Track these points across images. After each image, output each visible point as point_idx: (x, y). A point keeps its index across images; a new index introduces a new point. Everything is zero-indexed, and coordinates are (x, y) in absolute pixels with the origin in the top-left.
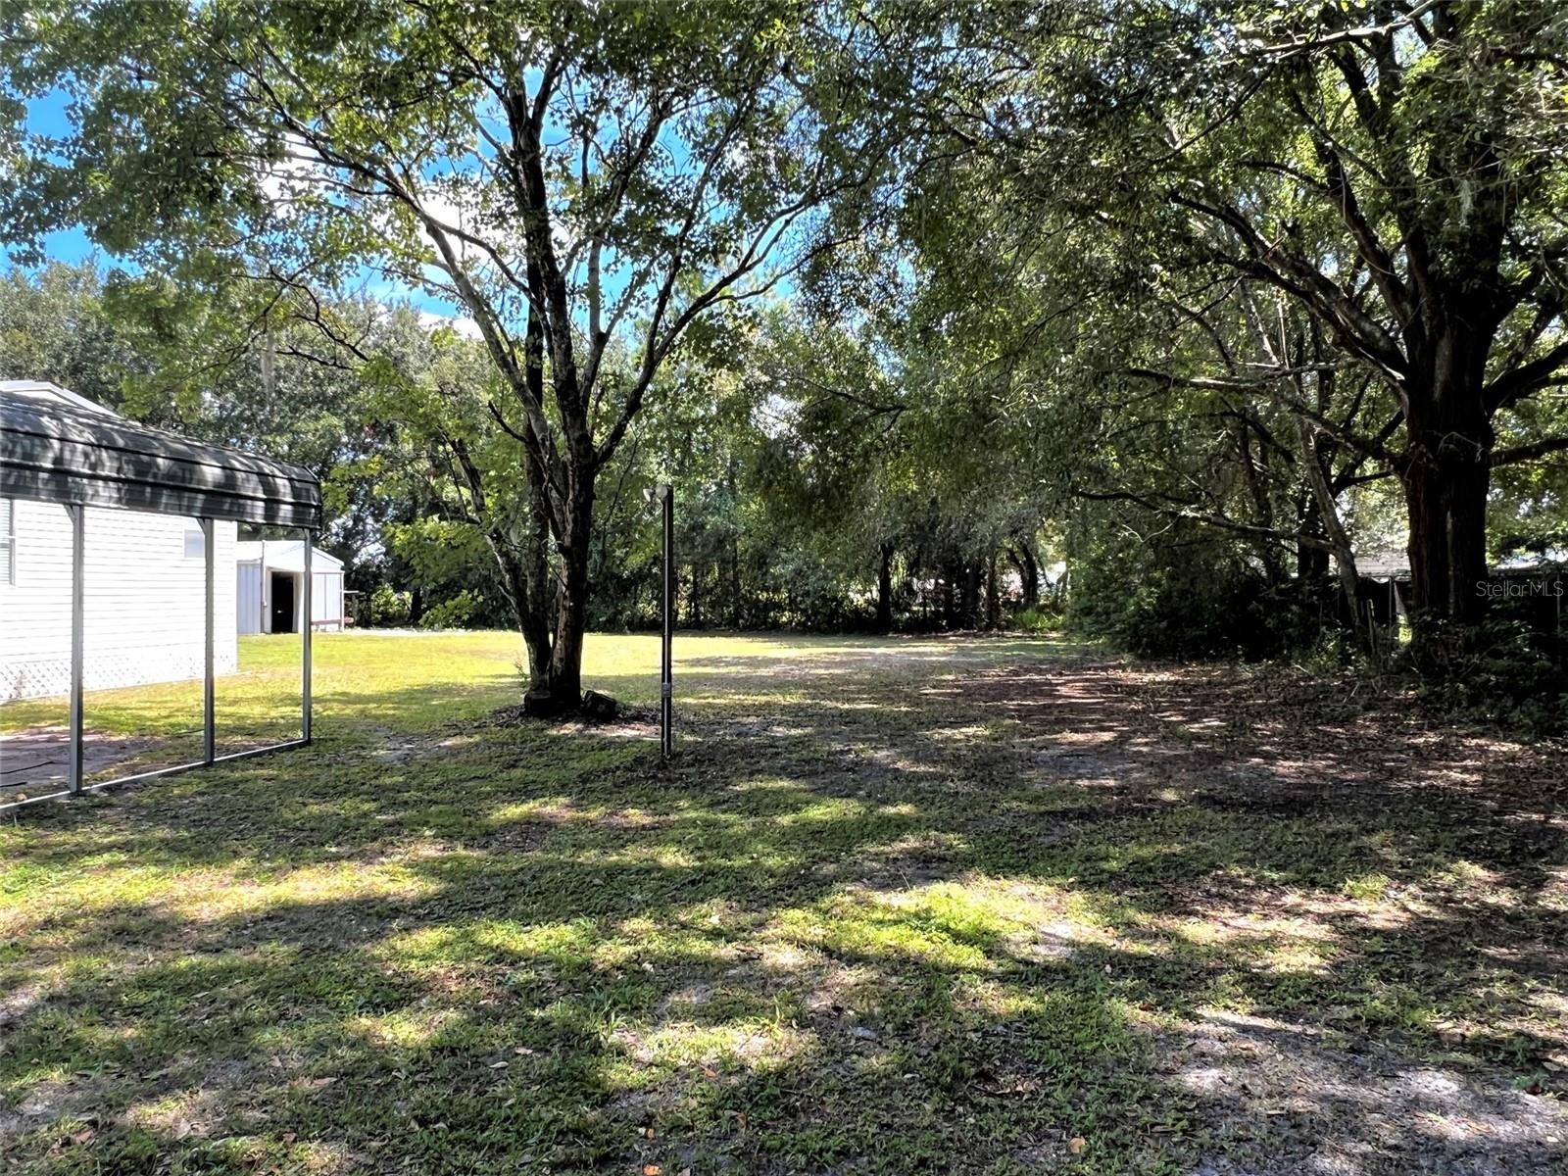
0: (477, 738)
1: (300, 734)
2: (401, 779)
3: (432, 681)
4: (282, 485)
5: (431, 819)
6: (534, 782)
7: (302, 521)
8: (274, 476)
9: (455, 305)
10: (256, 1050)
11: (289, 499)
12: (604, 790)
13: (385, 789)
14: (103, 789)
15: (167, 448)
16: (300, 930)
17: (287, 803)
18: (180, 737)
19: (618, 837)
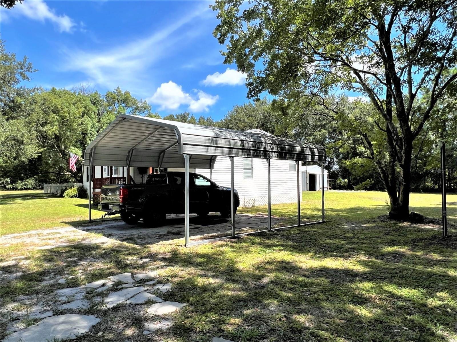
0: (374, 225)
1: (322, 220)
2: (352, 235)
3: (356, 206)
4: (316, 151)
5: (363, 248)
6: (396, 240)
7: (321, 160)
8: (313, 148)
9: (361, 93)
10: (322, 307)
11: (317, 154)
12: (421, 246)
13: (348, 238)
14: (275, 230)
15: (288, 143)
16: (329, 276)
17: (321, 238)
18: (291, 218)
19: (429, 263)
